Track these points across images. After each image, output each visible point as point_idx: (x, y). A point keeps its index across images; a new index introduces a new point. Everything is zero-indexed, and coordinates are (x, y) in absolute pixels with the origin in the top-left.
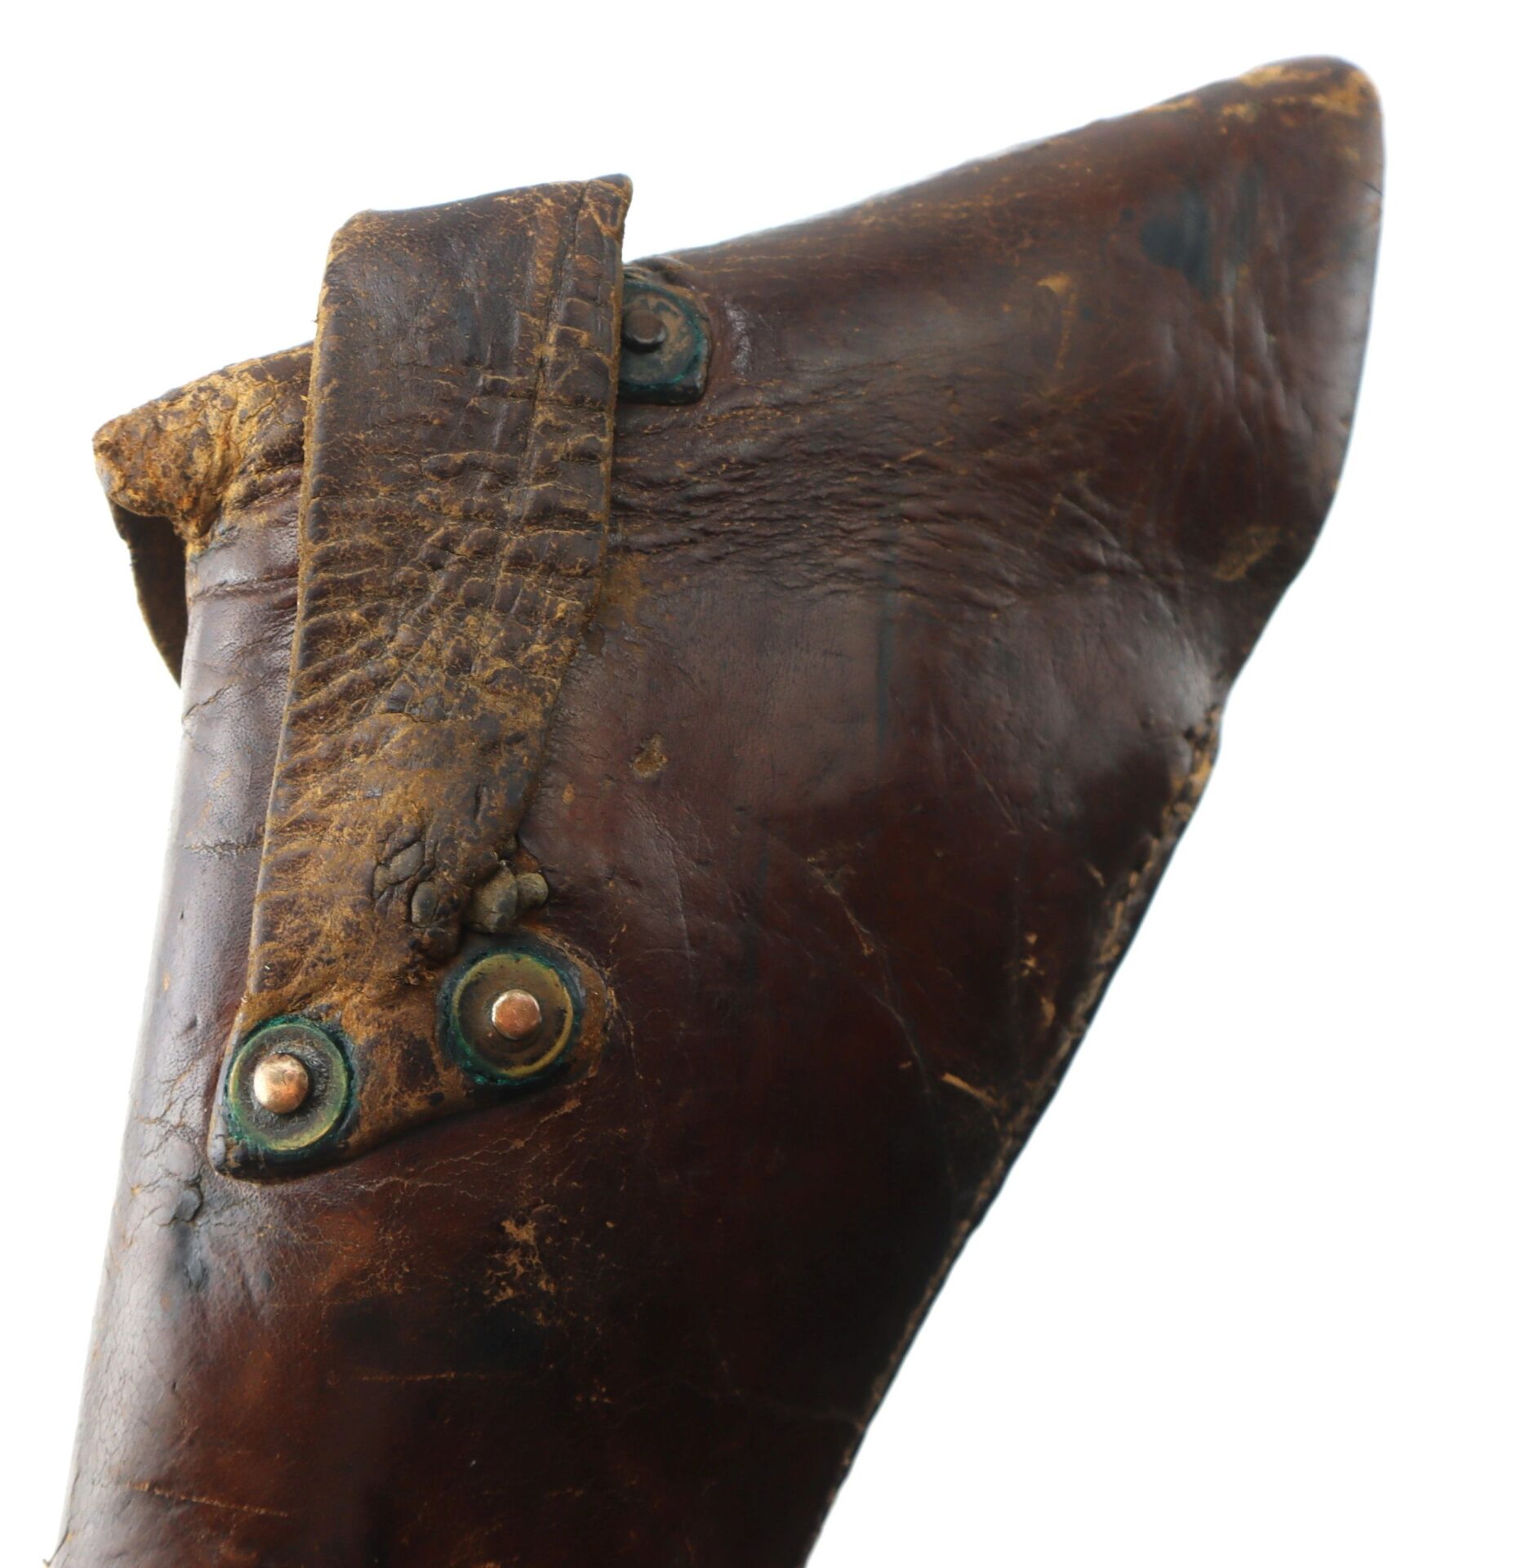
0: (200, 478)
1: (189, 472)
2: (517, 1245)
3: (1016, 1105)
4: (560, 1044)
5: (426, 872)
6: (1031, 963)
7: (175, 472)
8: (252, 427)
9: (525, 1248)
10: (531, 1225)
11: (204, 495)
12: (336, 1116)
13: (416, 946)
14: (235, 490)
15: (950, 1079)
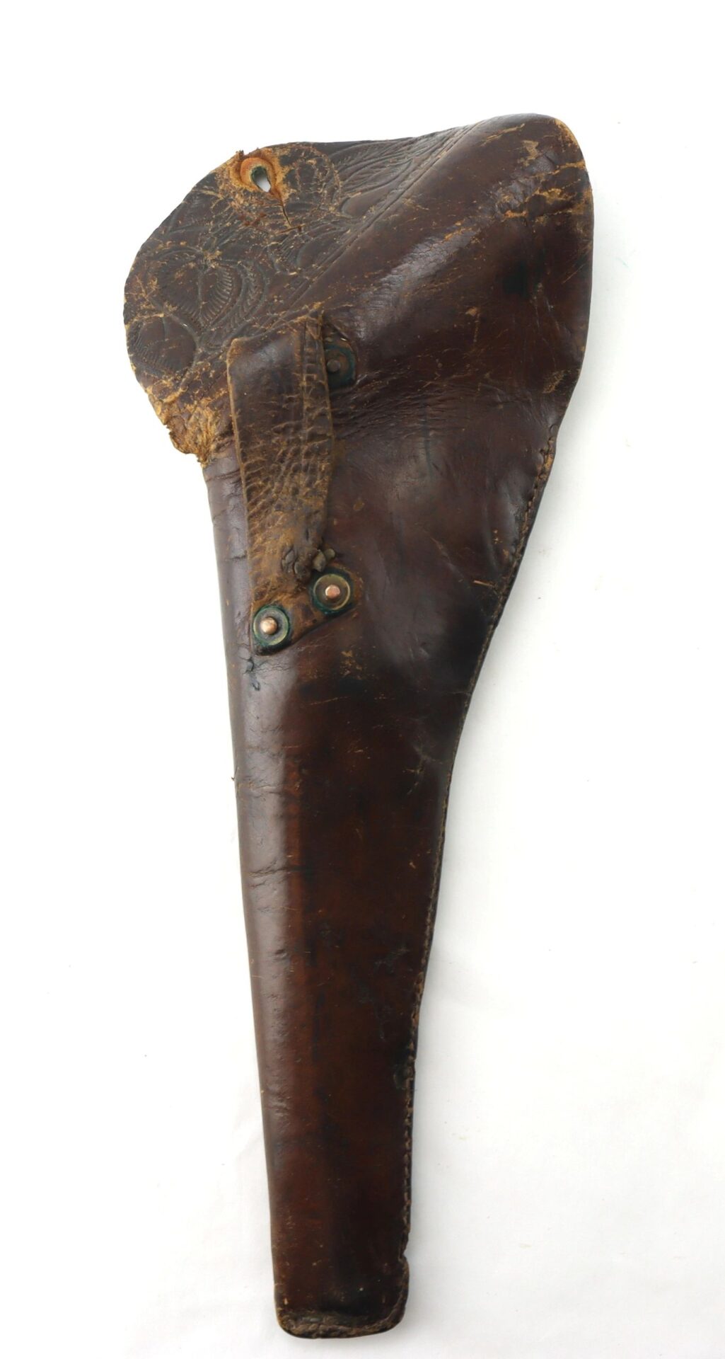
0: (200, 444)
1: (197, 441)
2: (347, 658)
3: (501, 585)
4: (348, 598)
5: (296, 559)
6: (497, 539)
7: (193, 442)
8: (214, 427)
9: (350, 659)
10: (351, 652)
11: (203, 448)
12: (286, 632)
13: (298, 580)
14: (213, 447)
15: (476, 582)
